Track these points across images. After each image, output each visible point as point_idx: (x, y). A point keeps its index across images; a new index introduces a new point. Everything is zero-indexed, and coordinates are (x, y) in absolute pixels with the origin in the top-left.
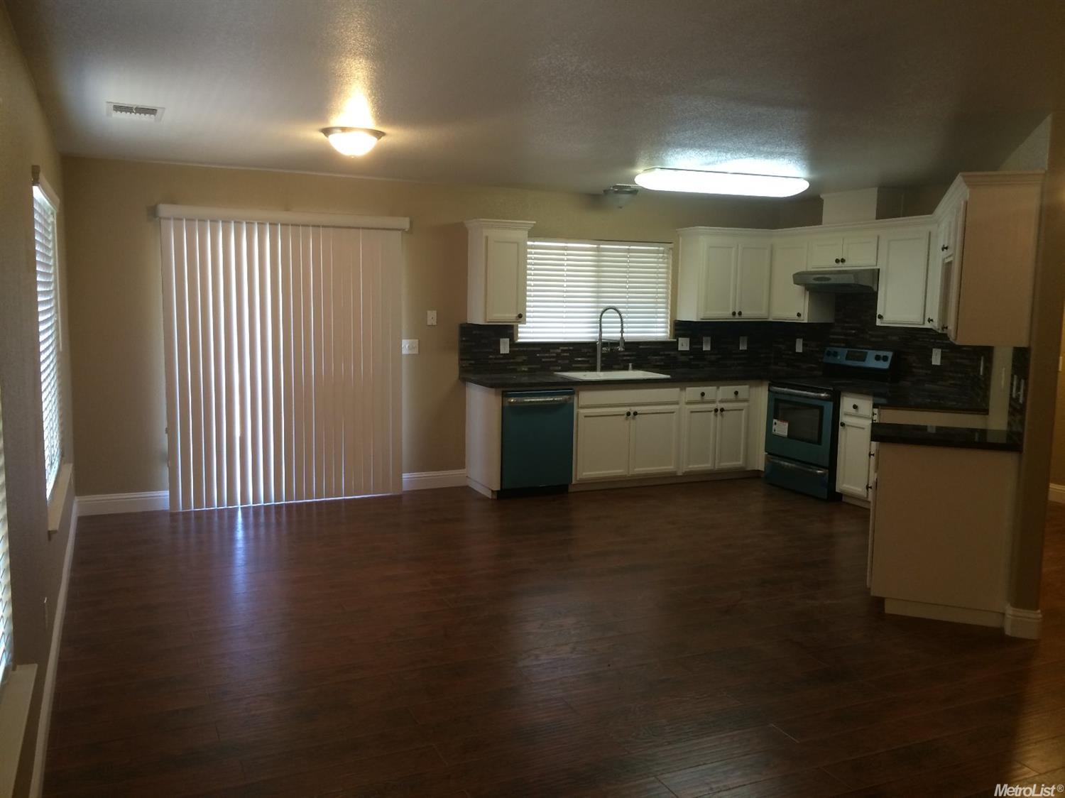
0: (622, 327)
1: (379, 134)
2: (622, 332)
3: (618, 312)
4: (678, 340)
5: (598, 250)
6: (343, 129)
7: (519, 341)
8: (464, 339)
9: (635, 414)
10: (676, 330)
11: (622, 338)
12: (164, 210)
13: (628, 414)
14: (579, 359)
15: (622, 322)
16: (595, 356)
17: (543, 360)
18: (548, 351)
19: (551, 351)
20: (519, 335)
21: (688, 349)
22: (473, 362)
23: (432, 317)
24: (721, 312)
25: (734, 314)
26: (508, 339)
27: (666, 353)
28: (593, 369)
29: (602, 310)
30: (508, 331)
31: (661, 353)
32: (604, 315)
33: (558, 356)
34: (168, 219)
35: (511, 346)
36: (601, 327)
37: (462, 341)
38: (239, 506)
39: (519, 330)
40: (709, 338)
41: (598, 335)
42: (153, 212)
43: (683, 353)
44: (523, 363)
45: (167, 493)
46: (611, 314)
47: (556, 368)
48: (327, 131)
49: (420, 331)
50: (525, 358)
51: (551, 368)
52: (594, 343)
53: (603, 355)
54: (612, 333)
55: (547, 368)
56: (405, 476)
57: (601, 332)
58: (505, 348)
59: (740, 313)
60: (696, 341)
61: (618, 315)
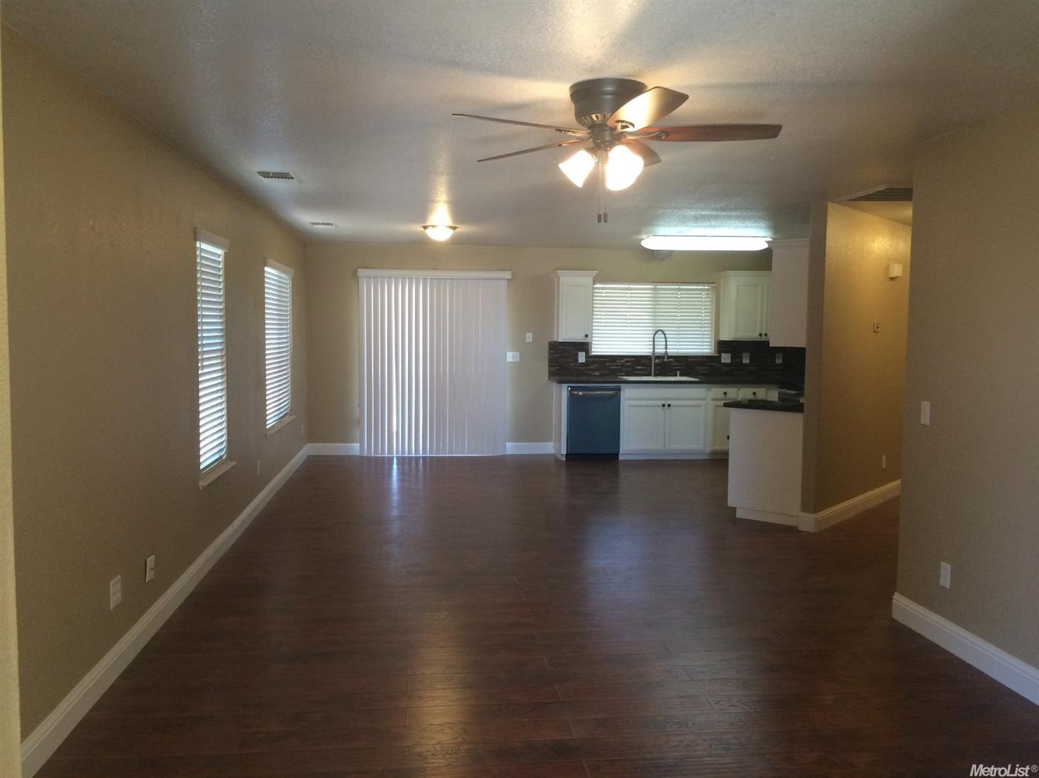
0: (666, 345)
1: (454, 228)
2: (666, 348)
3: (665, 334)
4: (720, 355)
5: (655, 289)
6: (433, 226)
7: (593, 354)
8: (552, 352)
9: (669, 405)
10: (719, 347)
11: (666, 352)
12: (361, 272)
13: (664, 406)
14: (639, 368)
15: (666, 341)
16: (651, 366)
17: (611, 367)
18: (614, 361)
19: (618, 361)
20: (593, 350)
21: (729, 362)
22: (558, 368)
23: (529, 337)
24: (749, 333)
25: (761, 335)
26: (584, 353)
27: (710, 364)
28: (649, 375)
29: (654, 332)
30: (584, 346)
31: (707, 364)
32: (656, 336)
33: (622, 365)
34: (363, 277)
35: (586, 357)
36: (654, 345)
37: (550, 354)
38: (395, 455)
39: (593, 346)
40: (748, 354)
41: (652, 350)
42: (355, 276)
43: (726, 365)
44: (597, 369)
45: (358, 445)
46: (660, 335)
47: (622, 374)
48: (425, 227)
49: (519, 346)
50: (596, 366)
51: (618, 374)
52: (650, 356)
53: (656, 365)
54: (660, 350)
55: (614, 373)
56: (508, 444)
57: (654, 348)
58: (582, 358)
59: (766, 335)
60: (736, 355)
61: (663, 336)
